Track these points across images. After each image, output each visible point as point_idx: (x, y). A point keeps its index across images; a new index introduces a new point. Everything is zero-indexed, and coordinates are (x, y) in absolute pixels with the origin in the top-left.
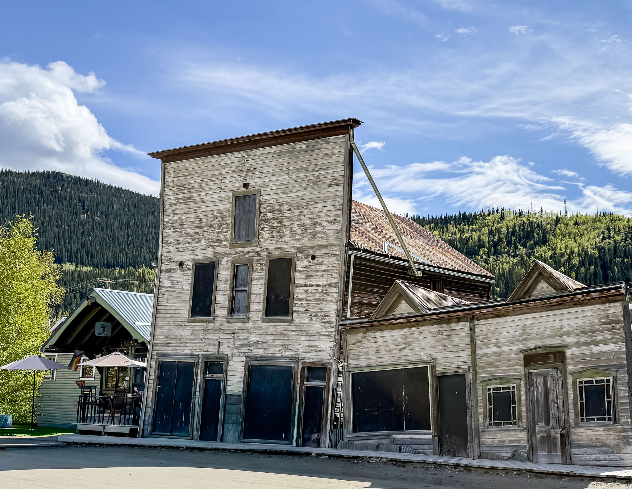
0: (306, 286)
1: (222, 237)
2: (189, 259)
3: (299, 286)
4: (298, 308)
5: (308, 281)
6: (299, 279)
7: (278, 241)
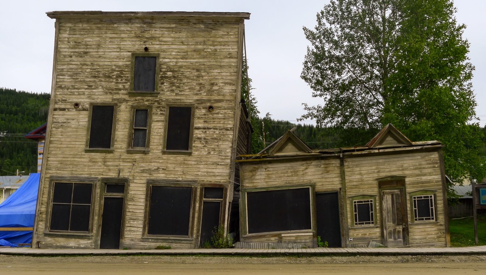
0: (204, 128)
1: (121, 86)
2: (85, 101)
3: (198, 128)
4: (196, 144)
5: (206, 125)
6: (198, 123)
7: (177, 94)
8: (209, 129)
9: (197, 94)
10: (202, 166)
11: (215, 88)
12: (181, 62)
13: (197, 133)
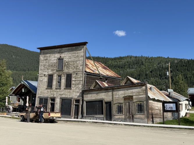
4: (73, 86)
6: (73, 79)
7: (68, 70)
8: (76, 81)
9: (73, 70)
10: (74, 93)
11: (78, 67)
12: (70, 60)
13: (73, 82)
